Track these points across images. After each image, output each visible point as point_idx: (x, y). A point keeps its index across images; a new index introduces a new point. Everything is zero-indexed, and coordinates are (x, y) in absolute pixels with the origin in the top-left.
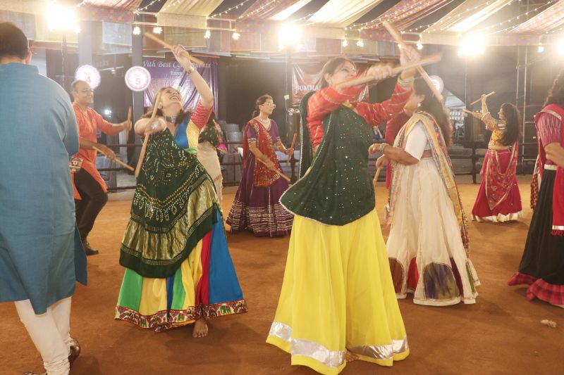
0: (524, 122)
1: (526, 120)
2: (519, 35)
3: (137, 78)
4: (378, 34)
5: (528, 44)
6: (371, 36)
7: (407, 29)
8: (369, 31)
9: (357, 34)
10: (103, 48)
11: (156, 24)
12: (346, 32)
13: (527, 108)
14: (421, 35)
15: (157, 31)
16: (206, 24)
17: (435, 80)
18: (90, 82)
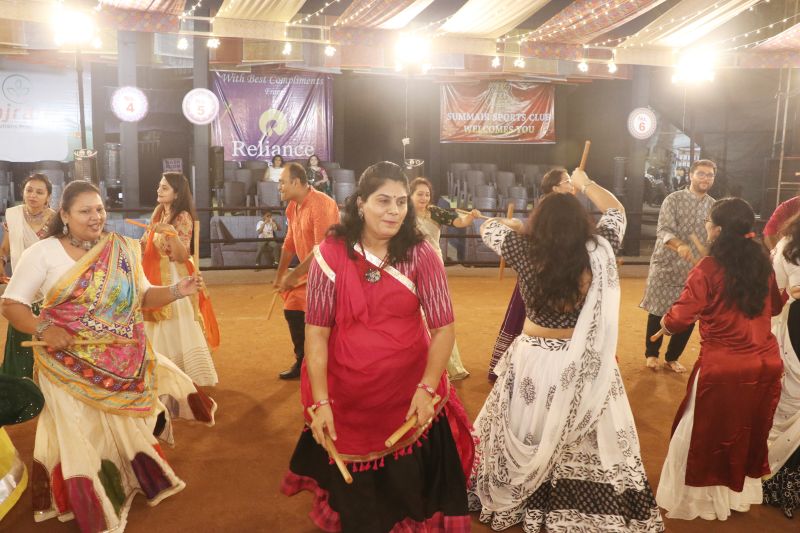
0: (780, 183)
1: (783, 180)
2: (770, 52)
3: (200, 106)
4: (547, 48)
5: (785, 66)
6: (537, 52)
7: (591, 42)
8: (532, 45)
9: (515, 48)
10: (159, 61)
11: (211, 34)
12: (498, 45)
13: (784, 162)
14: (614, 51)
15: (213, 44)
16: (285, 33)
17: (643, 115)
18: (132, 110)
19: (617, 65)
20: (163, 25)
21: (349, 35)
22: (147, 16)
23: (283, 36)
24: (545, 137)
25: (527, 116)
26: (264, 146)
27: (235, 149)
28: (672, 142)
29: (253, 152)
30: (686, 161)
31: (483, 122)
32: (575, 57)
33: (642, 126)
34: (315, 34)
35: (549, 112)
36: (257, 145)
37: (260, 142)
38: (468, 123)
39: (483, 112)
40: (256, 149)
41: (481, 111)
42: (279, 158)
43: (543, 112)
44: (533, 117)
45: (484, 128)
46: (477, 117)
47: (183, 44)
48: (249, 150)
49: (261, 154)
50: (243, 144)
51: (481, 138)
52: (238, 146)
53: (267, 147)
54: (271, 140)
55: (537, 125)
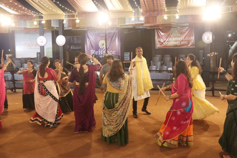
11: (43, 19)
14: (178, 11)
15: (43, 22)
17: (208, 35)
18: (42, 43)
19: (179, 16)
20: (30, 18)
21: (84, 15)
22: (26, 16)
23: (63, 18)
24: (191, 45)
25: (185, 38)
26: (100, 52)
27: (92, 52)
29: (97, 53)
31: (170, 41)
34: (73, 16)
35: (192, 36)
36: (98, 51)
37: (99, 50)
38: (165, 41)
39: (170, 38)
40: (98, 52)
41: (169, 37)
42: (94, 55)
43: (191, 37)
44: (187, 39)
45: (170, 43)
46: (168, 40)
47: (35, 23)
48: (96, 53)
50: (94, 51)
51: (169, 47)
52: (93, 51)
53: (101, 52)
54: (102, 49)
55: (189, 42)
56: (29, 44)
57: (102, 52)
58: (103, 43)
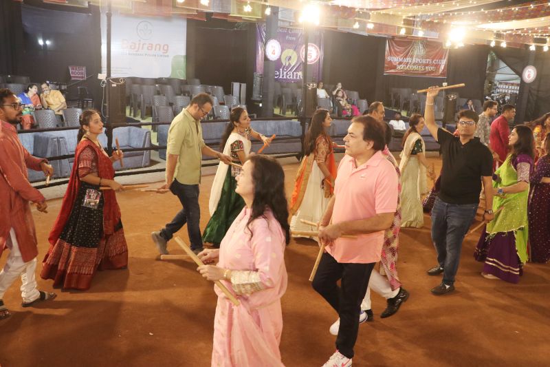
11: (369, 21)
16: (402, 22)
17: (530, 69)
23: (401, 24)
24: (441, 74)
25: (432, 61)
26: (283, 73)
28: (494, 77)
30: (517, 90)
31: (408, 63)
32: (530, 42)
33: (529, 76)
35: (444, 59)
36: (279, 71)
37: (281, 70)
40: (278, 74)
43: (441, 59)
44: (435, 62)
45: (408, 67)
46: (405, 60)
49: (281, 77)
51: (406, 73)
53: (285, 73)
54: (287, 68)
55: (437, 66)
56: (135, 44)
57: (287, 74)
58: (290, 55)
